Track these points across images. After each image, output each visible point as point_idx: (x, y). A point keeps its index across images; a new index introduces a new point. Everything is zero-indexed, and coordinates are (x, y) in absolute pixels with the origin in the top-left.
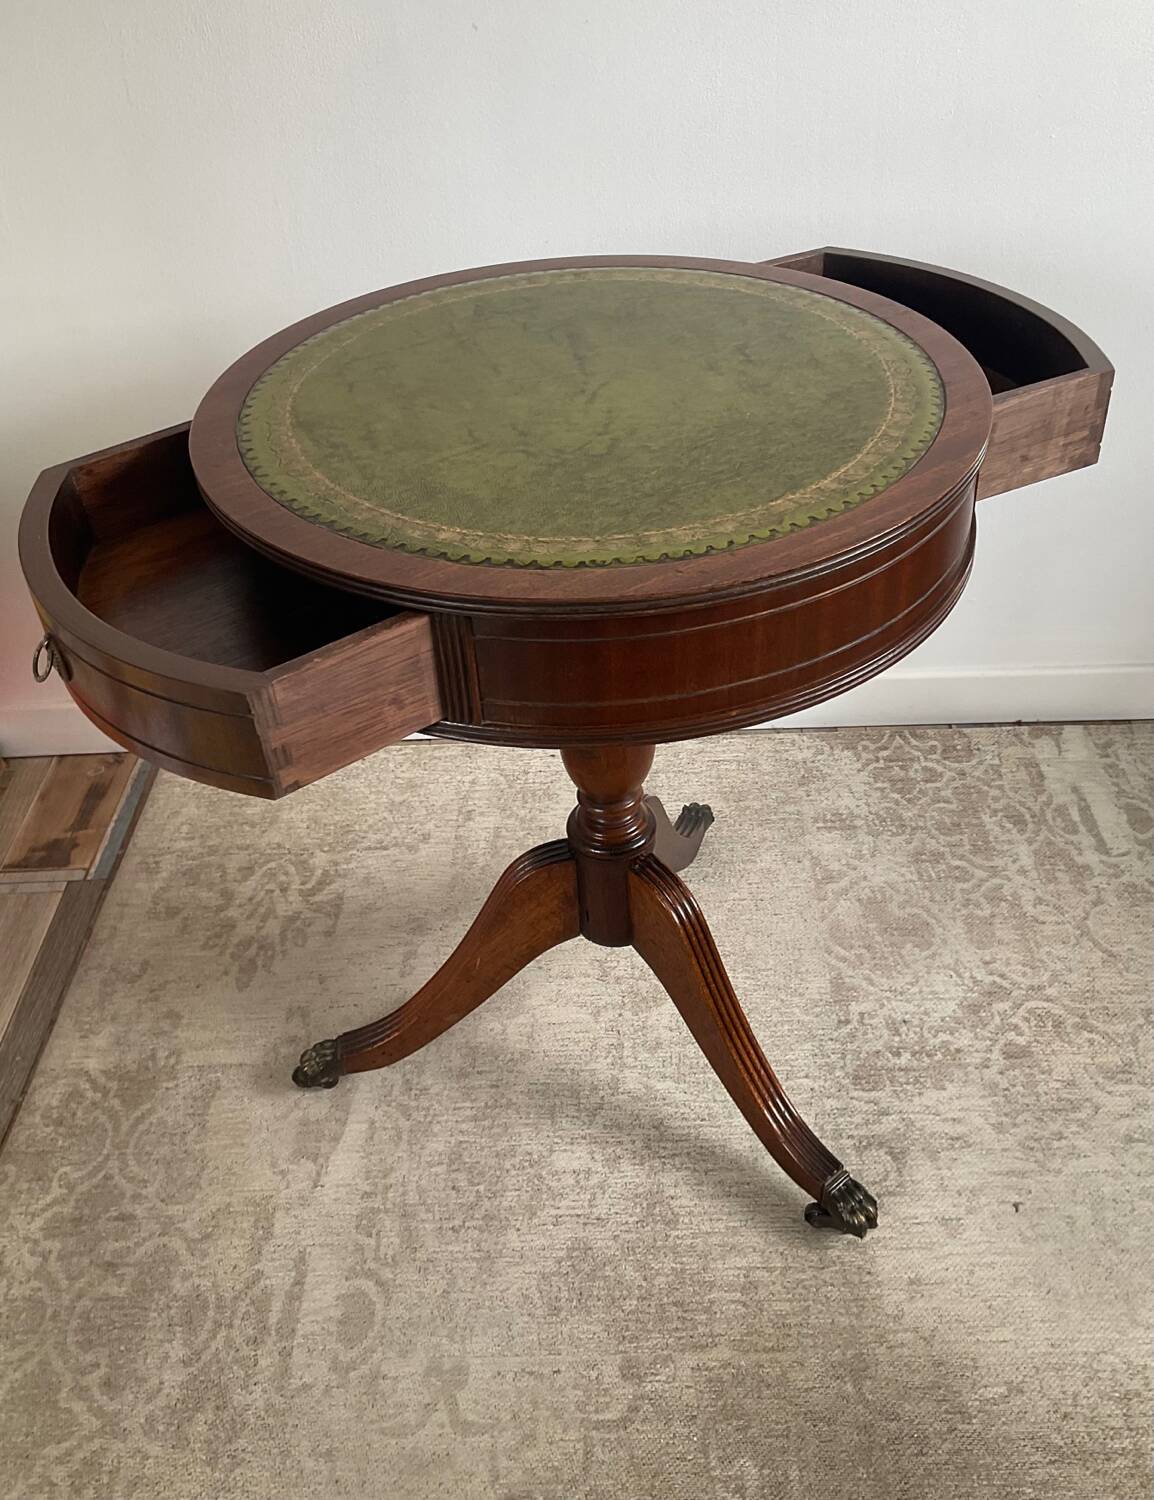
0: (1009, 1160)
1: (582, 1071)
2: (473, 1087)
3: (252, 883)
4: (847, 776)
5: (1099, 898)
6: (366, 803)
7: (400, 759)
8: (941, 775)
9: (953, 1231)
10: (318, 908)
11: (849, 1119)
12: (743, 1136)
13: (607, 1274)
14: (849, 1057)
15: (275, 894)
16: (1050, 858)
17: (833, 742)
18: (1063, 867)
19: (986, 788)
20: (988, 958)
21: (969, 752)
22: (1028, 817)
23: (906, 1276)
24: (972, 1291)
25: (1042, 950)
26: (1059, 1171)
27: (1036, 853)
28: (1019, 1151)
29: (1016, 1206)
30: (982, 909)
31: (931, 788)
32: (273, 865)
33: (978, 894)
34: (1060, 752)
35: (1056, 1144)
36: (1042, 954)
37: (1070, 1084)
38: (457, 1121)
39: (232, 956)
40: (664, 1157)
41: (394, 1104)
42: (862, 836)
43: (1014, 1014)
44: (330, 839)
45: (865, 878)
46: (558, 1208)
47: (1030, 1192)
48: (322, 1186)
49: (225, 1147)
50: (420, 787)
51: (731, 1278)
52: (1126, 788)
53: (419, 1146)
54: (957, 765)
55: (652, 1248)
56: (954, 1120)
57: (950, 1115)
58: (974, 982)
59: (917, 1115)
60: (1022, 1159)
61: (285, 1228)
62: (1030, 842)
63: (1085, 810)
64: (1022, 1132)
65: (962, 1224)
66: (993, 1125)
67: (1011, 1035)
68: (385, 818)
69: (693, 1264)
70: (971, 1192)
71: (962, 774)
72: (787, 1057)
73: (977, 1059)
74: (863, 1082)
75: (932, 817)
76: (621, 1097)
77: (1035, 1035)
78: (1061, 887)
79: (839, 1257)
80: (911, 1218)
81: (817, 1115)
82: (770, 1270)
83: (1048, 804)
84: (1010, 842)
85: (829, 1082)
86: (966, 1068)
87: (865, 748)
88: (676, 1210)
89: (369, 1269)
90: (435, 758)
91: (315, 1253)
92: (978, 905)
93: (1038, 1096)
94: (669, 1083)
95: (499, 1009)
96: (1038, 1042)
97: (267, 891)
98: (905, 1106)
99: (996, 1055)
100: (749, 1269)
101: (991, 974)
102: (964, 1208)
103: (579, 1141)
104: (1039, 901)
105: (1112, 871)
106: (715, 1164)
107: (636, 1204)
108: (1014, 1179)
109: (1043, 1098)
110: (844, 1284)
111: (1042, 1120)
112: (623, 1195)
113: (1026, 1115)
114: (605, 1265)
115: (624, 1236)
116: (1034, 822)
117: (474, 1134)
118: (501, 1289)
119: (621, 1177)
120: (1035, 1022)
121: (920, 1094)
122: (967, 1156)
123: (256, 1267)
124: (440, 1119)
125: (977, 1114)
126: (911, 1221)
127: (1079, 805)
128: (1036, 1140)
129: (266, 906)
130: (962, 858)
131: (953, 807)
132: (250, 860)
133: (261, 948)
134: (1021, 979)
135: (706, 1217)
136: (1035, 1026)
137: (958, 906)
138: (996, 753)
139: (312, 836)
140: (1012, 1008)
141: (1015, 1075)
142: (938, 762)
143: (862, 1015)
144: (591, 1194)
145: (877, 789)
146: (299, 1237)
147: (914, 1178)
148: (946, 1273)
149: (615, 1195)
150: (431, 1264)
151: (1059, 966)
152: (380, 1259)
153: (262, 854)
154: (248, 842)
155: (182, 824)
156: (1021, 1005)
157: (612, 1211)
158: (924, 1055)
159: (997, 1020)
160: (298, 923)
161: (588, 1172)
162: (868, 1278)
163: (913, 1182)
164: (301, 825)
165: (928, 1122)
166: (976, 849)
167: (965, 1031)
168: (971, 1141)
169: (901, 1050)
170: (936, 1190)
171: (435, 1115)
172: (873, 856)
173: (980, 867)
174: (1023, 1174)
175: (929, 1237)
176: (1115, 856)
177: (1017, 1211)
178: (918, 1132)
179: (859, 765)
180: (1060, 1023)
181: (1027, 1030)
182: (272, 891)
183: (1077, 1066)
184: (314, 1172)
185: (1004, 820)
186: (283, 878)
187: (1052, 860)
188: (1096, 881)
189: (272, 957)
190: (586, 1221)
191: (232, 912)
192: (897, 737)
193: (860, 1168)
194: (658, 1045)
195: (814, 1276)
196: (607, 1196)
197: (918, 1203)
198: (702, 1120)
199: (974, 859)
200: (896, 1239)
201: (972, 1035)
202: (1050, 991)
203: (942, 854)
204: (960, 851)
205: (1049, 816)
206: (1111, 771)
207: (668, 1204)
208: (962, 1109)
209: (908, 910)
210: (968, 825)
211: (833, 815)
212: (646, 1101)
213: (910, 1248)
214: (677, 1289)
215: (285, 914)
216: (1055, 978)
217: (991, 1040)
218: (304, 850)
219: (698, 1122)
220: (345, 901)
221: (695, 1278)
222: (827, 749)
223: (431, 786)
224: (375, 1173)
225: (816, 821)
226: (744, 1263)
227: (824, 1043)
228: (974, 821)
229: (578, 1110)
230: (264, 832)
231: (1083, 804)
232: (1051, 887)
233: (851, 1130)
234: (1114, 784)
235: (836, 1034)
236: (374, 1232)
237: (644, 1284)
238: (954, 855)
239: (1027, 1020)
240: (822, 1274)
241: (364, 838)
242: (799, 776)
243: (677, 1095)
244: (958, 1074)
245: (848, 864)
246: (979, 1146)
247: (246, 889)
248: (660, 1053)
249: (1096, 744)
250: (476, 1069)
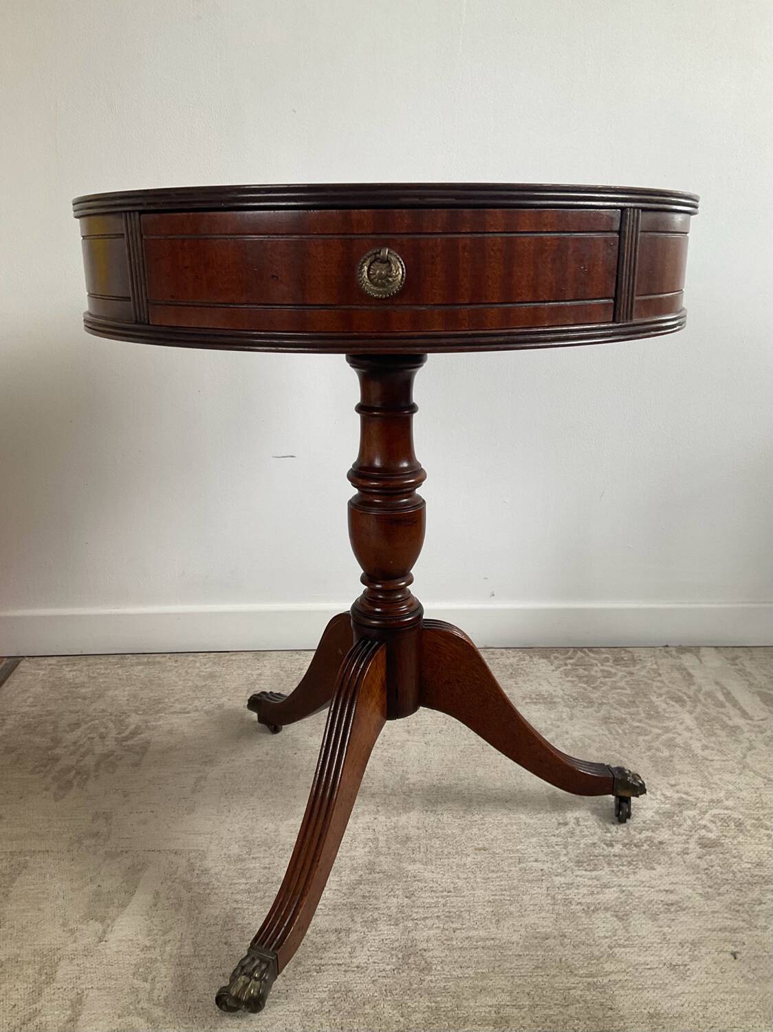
0: (720, 920)
1: (343, 857)
2: (248, 869)
3: (78, 732)
4: (544, 673)
5: (752, 745)
6: (176, 686)
7: (204, 661)
8: (615, 674)
9: (682, 975)
10: (129, 749)
11: (576, 891)
12: (486, 904)
13: (366, 1011)
14: (570, 847)
15: (95, 740)
16: (706, 722)
17: (532, 654)
18: (719, 727)
19: (650, 681)
20: (673, 782)
21: (634, 661)
22: (685, 698)
23: (646, 1011)
24: (709, 1023)
25: (714, 777)
26: (766, 928)
27: (696, 719)
28: (726, 913)
29: (734, 955)
30: (662, 752)
31: (609, 681)
32: (97, 722)
33: (657, 743)
34: (701, 661)
35: (758, 908)
36: (716, 778)
37: (759, 865)
38: (232, 893)
39: (53, 778)
40: (416, 919)
41: (177, 880)
42: (560, 708)
43: (702, 818)
44: (144, 707)
45: (567, 733)
46: (321, 959)
47: (744, 944)
48: (106, 941)
49: (24, 911)
50: (219, 677)
51: (483, 1014)
52: (756, 682)
53: (197, 912)
54: (626, 668)
55: (408, 990)
56: (667, 891)
57: (662, 888)
58: (665, 798)
59: (634, 888)
60: (730, 919)
61: (67, 974)
62: (691, 713)
63: (728, 694)
64: (727, 899)
65: (689, 969)
66: (701, 894)
67: (703, 832)
68: (189, 695)
69: (447, 1003)
70: (691, 944)
71: (631, 674)
72: (518, 847)
73: (678, 848)
74: (585, 864)
75: (613, 698)
76: (377, 876)
77: (721, 832)
78: (721, 739)
79: (581, 997)
80: (642, 964)
81: (548, 888)
82: (520, 1008)
83: (699, 690)
84: (676, 712)
85: (556, 865)
86: (670, 855)
87: (556, 658)
88: (429, 960)
89: (142, 1009)
90: (232, 660)
91: (91, 995)
92: (658, 750)
93: (734, 873)
94: (418, 866)
95: (273, 815)
96: (726, 836)
97: (89, 738)
98: (623, 881)
99: (692, 845)
100: (499, 1008)
101: (678, 792)
102: (687, 957)
103: (340, 907)
104: (705, 747)
105: (757, 729)
106: (462, 925)
107: (392, 955)
108: (727, 933)
109: (739, 875)
110: (589, 1018)
111: (741, 890)
112: (380, 948)
113: (727, 887)
114: (364, 1004)
115: (381, 980)
116: (690, 701)
117: (247, 902)
118: (266, 1024)
119: (378, 935)
120: (720, 823)
121: (634, 873)
122: (682, 917)
123: (34, 1006)
124: (217, 891)
125: (685, 886)
126: (643, 967)
127: (723, 692)
128: (740, 905)
129: (86, 747)
130: (640, 721)
131: (626, 692)
132: (78, 719)
133: (78, 773)
134: (700, 795)
135: (456, 965)
136: (721, 826)
137: (643, 750)
138: (654, 662)
139: (130, 704)
140: (699, 814)
141: (712, 860)
142: (611, 667)
143: (577, 819)
144: (351, 948)
145: (569, 681)
146: (79, 982)
147: (640, 934)
148: (682, 1008)
149: (373, 949)
150: (201, 1004)
151: (731, 787)
152: (153, 1000)
153: (89, 716)
154: (79, 708)
155: (29, 697)
156: (707, 812)
157: (371, 960)
158: (633, 846)
159: (689, 822)
160: (111, 758)
161: (348, 931)
162: (610, 1013)
163: (639, 936)
164: (122, 698)
165: (644, 893)
166: (649, 717)
167: (664, 830)
168: (685, 906)
169: (614, 843)
170: (661, 943)
171: (213, 888)
172: (571, 719)
173: (656, 727)
174: (734, 930)
175: (661, 979)
176: (757, 721)
177: (735, 958)
178: (637, 900)
179: (553, 668)
180: (741, 824)
181: (715, 829)
182: (93, 738)
183: (762, 852)
184: (101, 930)
185: (668, 699)
186: (103, 730)
187: (710, 723)
188: (747, 735)
189: (87, 779)
190: (346, 968)
191: (58, 751)
192: (579, 652)
193: (591, 926)
194: (408, 839)
195: (560, 1012)
196: (366, 949)
197: (647, 952)
198: (448, 892)
199: (649, 722)
200: (631, 981)
201: (671, 832)
202: (726, 803)
203: (625, 720)
204: (639, 717)
205: (701, 697)
206: (740, 673)
207: (422, 955)
208: (672, 883)
209: (604, 752)
210: (641, 702)
211: (537, 695)
212: (399, 878)
213: (646, 988)
214: (433, 1024)
215: (102, 752)
216: (729, 795)
217: (686, 835)
218: (123, 713)
219: (445, 893)
220: (152, 744)
221: (450, 1014)
222: (527, 658)
223: (226, 676)
224: (156, 931)
225: (524, 698)
226: (494, 1001)
227: (548, 838)
228: (646, 700)
229: (340, 885)
230: (92, 702)
231: (725, 691)
232: (713, 739)
233: (579, 899)
234: (745, 680)
235: (557, 832)
236: (150, 977)
237: (402, 1019)
238: (633, 719)
239: (714, 822)
240: (567, 1010)
241: (171, 706)
242: (509, 673)
243: (426, 874)
244: (663, 858)
245: (552, 724)
246: (692, 910)
247: (71, 737)
248: (410, 844)
249: (727, 659)
250: (252, 856)
